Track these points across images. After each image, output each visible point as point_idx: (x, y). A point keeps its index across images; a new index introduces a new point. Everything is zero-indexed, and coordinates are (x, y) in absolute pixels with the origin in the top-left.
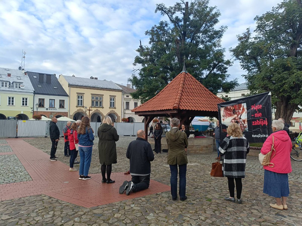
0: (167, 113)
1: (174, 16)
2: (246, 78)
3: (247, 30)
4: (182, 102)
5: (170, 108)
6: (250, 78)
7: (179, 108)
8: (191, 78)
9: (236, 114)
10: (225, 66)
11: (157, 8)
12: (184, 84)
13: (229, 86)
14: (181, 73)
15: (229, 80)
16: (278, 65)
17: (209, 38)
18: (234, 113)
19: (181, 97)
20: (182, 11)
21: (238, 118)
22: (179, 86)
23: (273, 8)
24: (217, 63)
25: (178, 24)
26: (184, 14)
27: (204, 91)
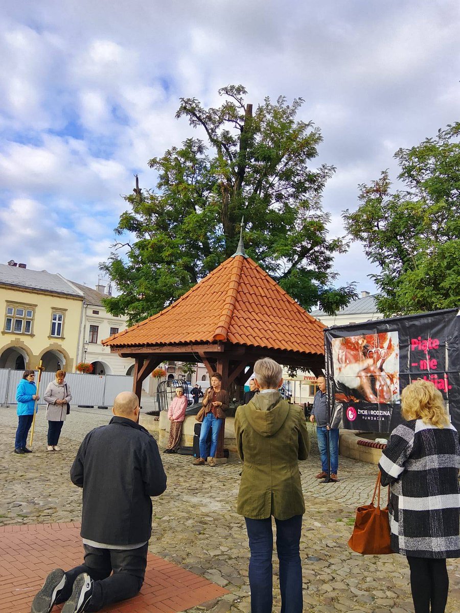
0: (197, 351)
1: (219, 132)
2: (377, 281)
3: (383, 175)
4: (235, 326)
5: (204, 339)
6: (388, 283)
7: (228, 339)
8: (257, 270)
9: (371, 357)
10: (328, 253)
11: (182, 107)
12: (239, 284)
13: (338, 297)
14: (233, 256)
15: (335, 285)
16: (454, 254)
17: (294, 190)
18: (365, 354)
19: (233, 312)
20: (238, 121)
21: (376, 367)
22: (228, 286)
23: (439, 130)
24: (309, 246)
25: (227, 149)
26: (242, 129)
27: (287, 303)
